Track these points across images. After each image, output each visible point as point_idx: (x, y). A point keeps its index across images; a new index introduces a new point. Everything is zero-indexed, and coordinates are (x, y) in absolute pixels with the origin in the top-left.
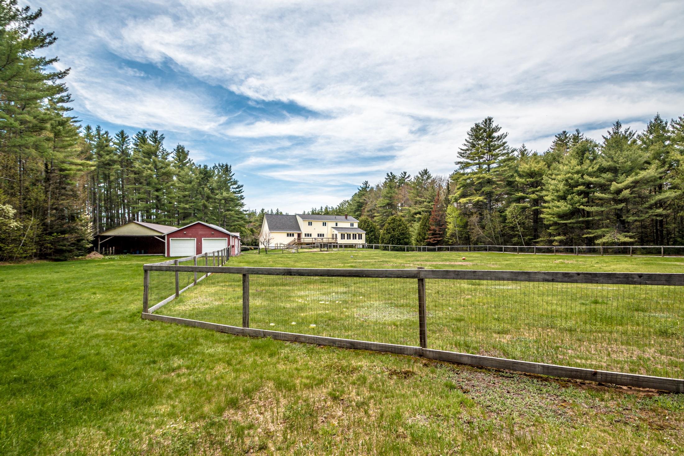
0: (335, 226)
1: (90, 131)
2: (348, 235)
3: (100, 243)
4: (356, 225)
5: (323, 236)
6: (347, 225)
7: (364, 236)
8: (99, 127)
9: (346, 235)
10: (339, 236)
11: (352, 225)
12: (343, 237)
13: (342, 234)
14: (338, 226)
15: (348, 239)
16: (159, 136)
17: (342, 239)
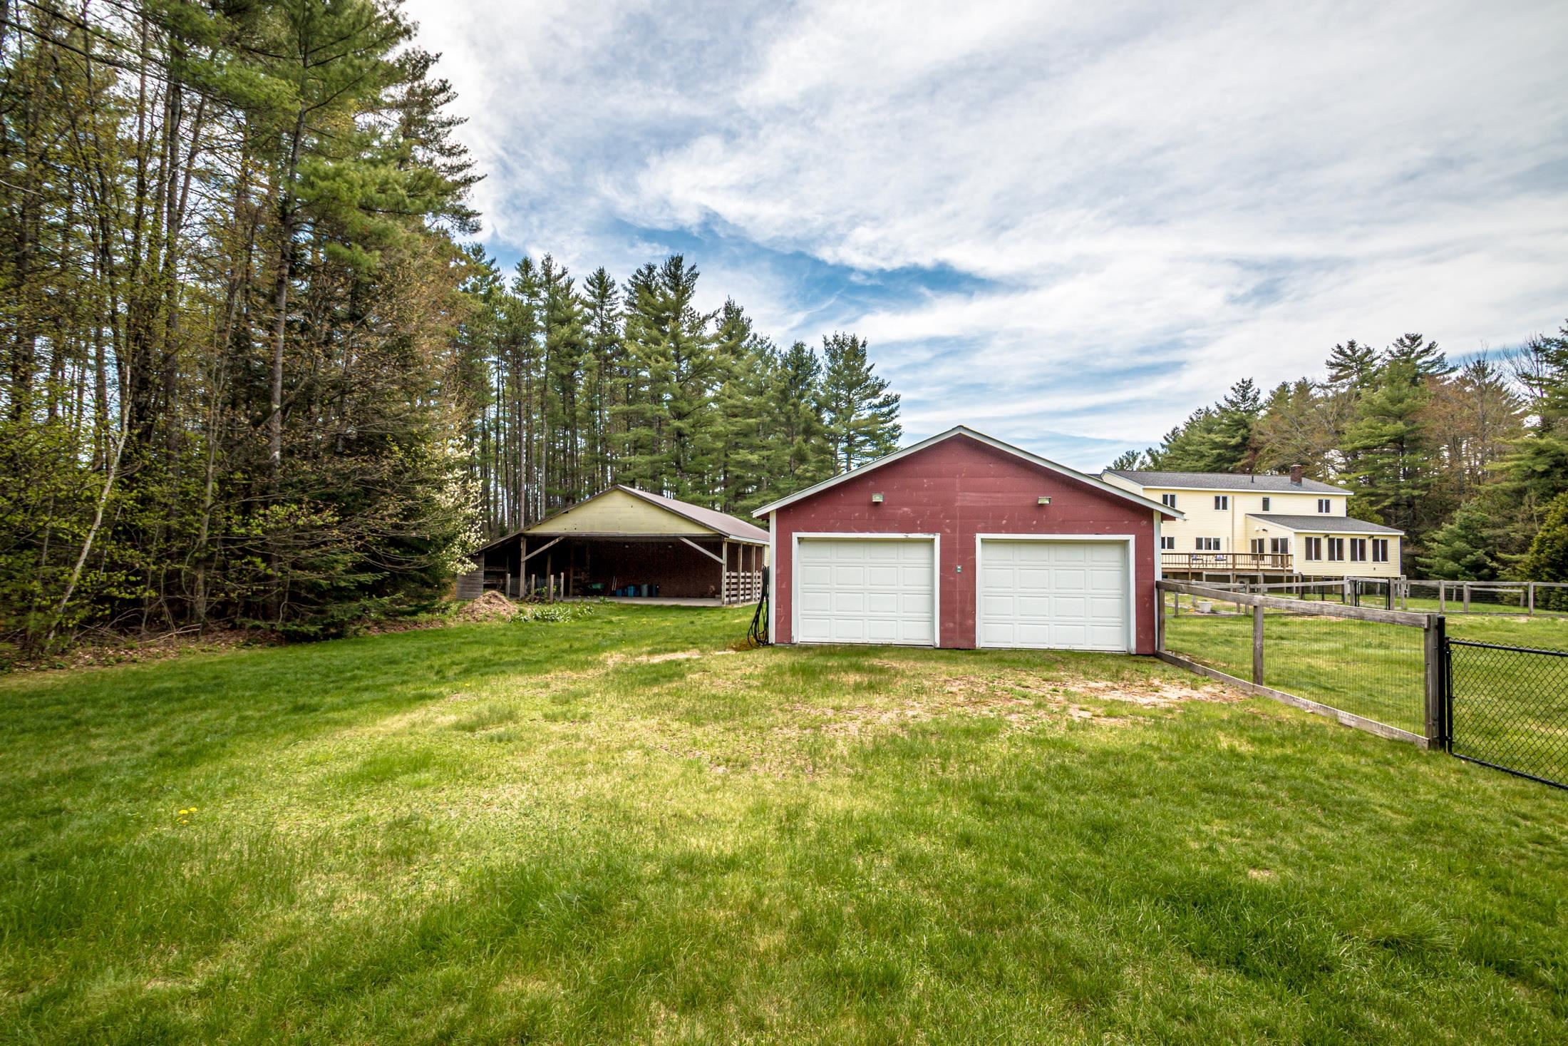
0: (1260, 511)
1: (531, 274)
2: (1331, 541)
3: (524, 558)
4: (1338, 508)
5: (1217, 545)
6: (1307, 506)
7: (1394, 548)
8: (549, 259)
9: (1324, 544)
10: (1297, 547)
11: (1324, 505)
12: (1312, 549)
13: (1308, 540)
14: (1272, 511)
15: (1331, 558)
16: (685, 271)
17: (1309, 557)
